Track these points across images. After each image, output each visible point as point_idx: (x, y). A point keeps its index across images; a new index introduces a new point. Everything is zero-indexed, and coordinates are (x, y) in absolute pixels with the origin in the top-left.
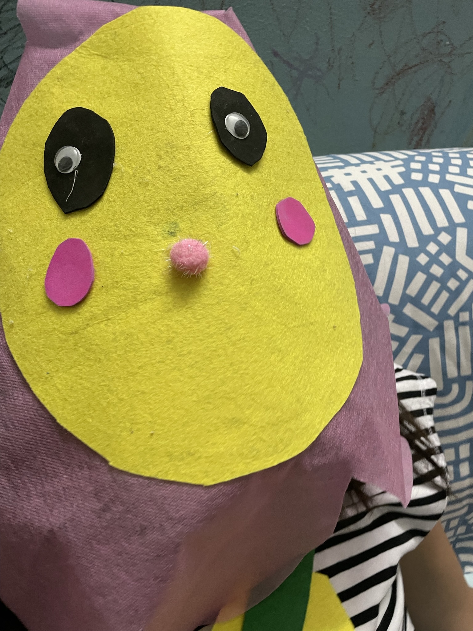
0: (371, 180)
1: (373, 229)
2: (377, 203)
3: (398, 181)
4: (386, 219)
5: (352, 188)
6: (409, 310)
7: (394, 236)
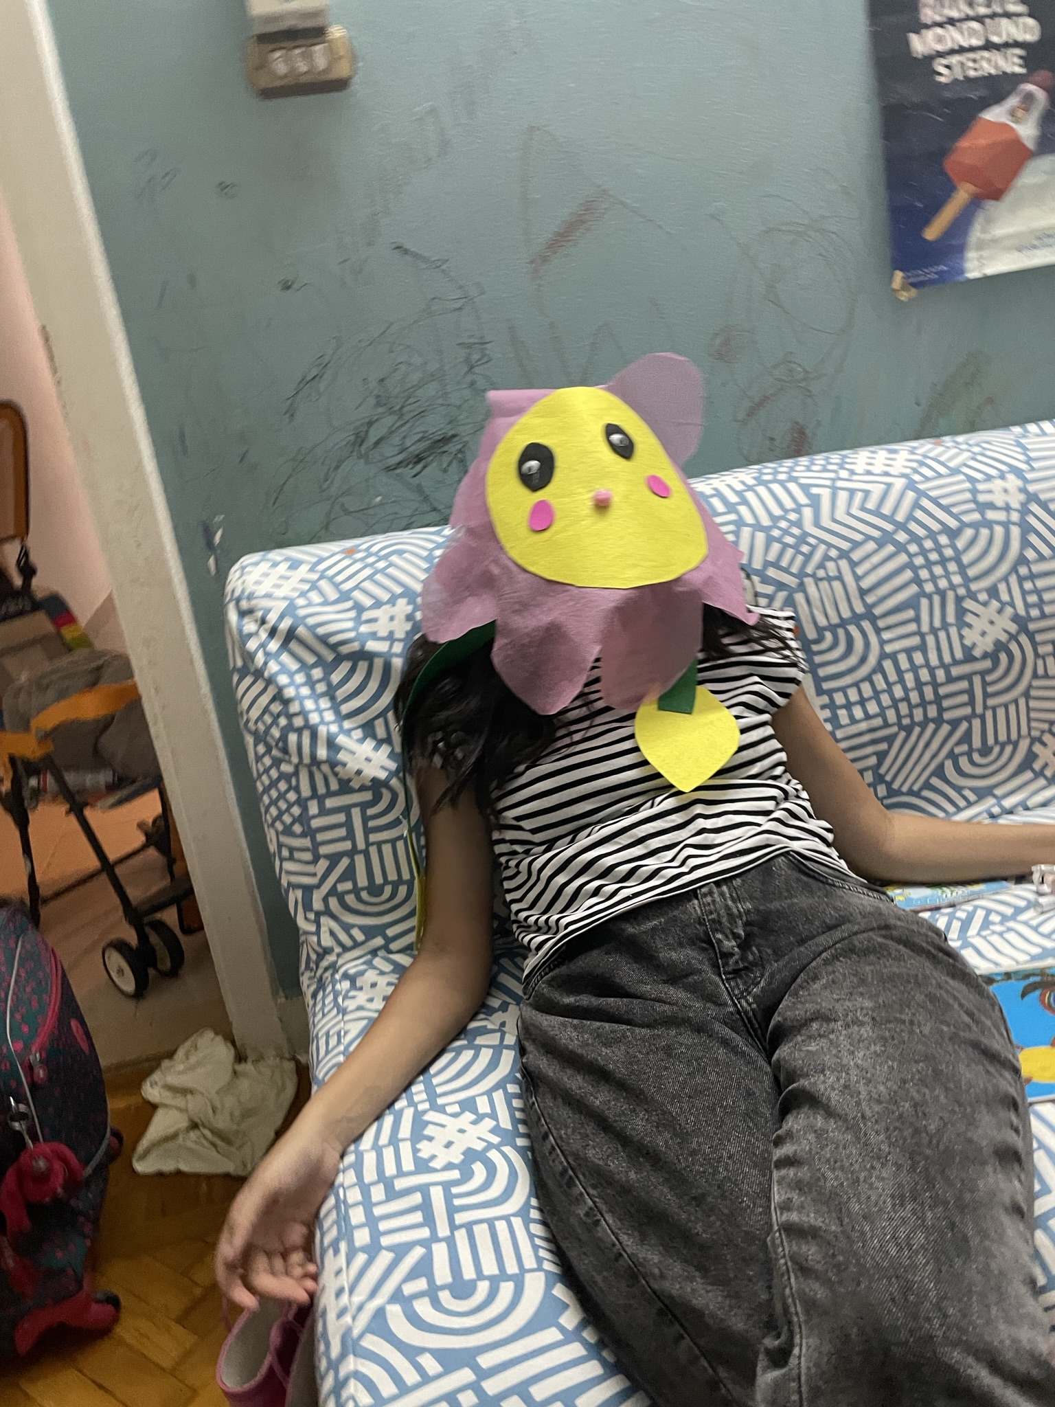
0: (729, 486)
1: (732, 517)
2: (733, 499)
3: (751, 482)
4: (743, 509)
5: (713, 492)
6: (771, 572)
7: (749, 519)
